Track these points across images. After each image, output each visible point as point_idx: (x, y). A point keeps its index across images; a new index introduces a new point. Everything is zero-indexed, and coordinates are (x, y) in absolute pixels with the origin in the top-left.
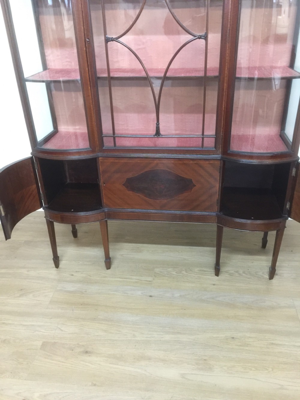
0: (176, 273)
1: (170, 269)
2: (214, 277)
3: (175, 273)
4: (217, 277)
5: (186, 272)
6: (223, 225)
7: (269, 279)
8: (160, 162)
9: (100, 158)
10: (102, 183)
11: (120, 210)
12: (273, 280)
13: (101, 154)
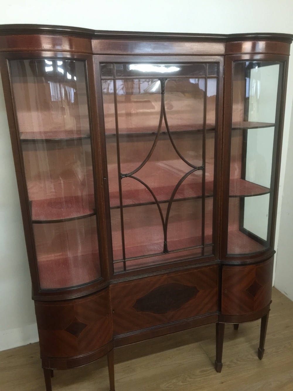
0: (182, 382)
1: (174, 381)
2: (218, 375)
3: (182, 384)
4: (220, 373)
5: (191, 378)
6: (225, 322)
7: (259, 360)
8: (168, 276)
9: (110, 286)
10: (111, 311)
11: (129, 334)
12: (263, 359)
13: (112, 281)
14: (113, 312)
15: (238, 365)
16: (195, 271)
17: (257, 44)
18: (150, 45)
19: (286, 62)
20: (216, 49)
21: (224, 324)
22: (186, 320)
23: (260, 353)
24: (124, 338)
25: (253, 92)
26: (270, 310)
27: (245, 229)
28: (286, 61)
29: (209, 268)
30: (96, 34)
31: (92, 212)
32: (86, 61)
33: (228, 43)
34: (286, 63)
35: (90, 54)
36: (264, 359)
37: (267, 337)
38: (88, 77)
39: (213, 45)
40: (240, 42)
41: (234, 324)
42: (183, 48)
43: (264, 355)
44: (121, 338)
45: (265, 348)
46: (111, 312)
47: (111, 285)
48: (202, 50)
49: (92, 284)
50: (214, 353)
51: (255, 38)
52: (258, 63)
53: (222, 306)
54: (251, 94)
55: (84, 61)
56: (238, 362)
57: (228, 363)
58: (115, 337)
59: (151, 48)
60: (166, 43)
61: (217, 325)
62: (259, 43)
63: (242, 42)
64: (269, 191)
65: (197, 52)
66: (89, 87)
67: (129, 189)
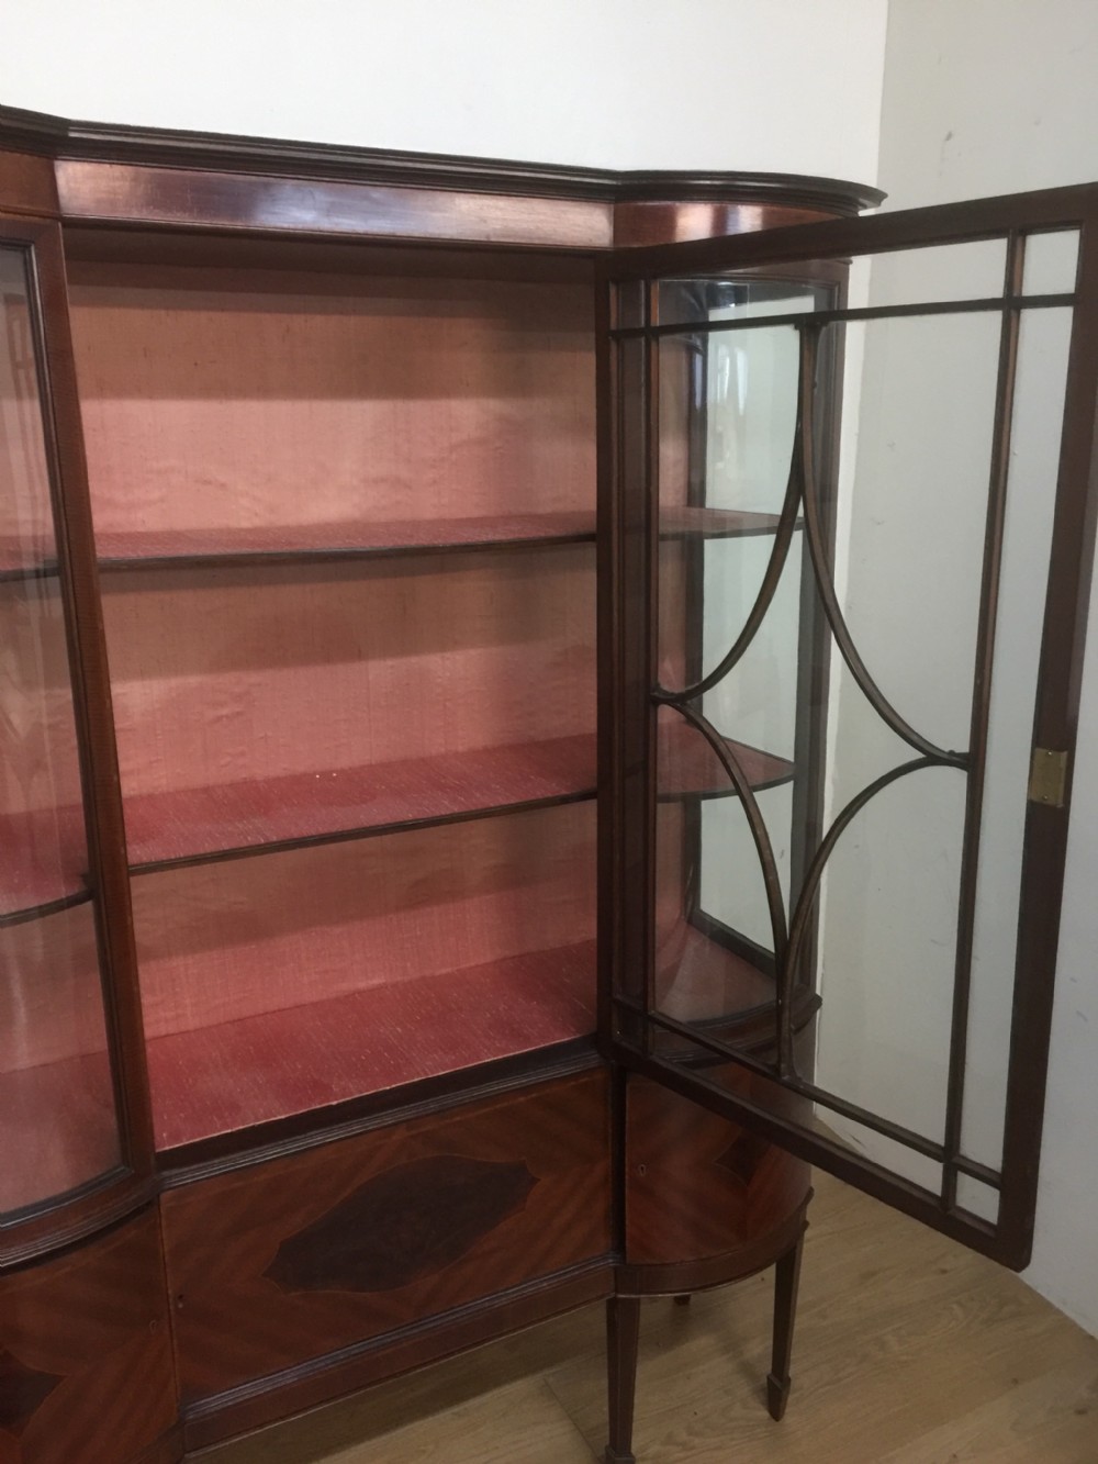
6: (641, 1292)
7: (773, 1421)
8: (414, 1132)
9: (165, 1196)
10: (171, 1300)
11: (247, 1390)
12: (785, 1416)
13: (170, 1177)
14: (181, 1306)
15: (693, 1451)
16: (522, 1099)
17: (731, 216)
18: (311, 193)
19: (837, 289)
20: (579, 226)
21: (639, 1299)
22: (487, 1304)
23: (775, 1395)
24: (229, 1407)
25: (722, 392)
26: (806, 1225)
27: (706, 914)
28: (839, 283)
29: (573, 1083)
30: (73, 135)
31: (77, 889)
32: (33, 248)
33: (620, 205)
34: (839, 291)
35: (48, 221)
36: (791, 1417)
37: (801, 1322)
38: (40, 317)
39: (564, 208)
40: (669, 203)
41: (676, 1298)
42: (447, 215)
43: (791, 1398)
44: (217, 1412)
45: (792, 1371)
46: (172, 1307)
47: (170, 1192)
48: (525, 226)
49: (84, 1196)
50: (600, 1413)
51: (725, 189)
52: (735, 287)
53: (627, 1230)
54: (716, 399)
55: (22, 247)
56: (697, 1441)
57: (654, 1449)
58: (192, 1409)
59: (315, 209)
60: (379, 193)
61: (612, 1305)
62: (737, 213)
63: (678, 204)
64: (790, 773)
65: (504, 237)
66: (48, 357)
67: (244, 776)
